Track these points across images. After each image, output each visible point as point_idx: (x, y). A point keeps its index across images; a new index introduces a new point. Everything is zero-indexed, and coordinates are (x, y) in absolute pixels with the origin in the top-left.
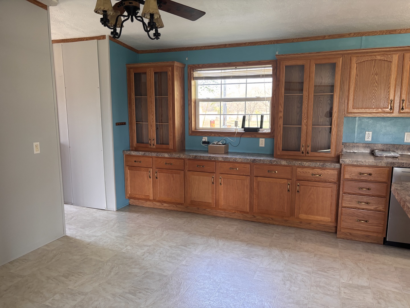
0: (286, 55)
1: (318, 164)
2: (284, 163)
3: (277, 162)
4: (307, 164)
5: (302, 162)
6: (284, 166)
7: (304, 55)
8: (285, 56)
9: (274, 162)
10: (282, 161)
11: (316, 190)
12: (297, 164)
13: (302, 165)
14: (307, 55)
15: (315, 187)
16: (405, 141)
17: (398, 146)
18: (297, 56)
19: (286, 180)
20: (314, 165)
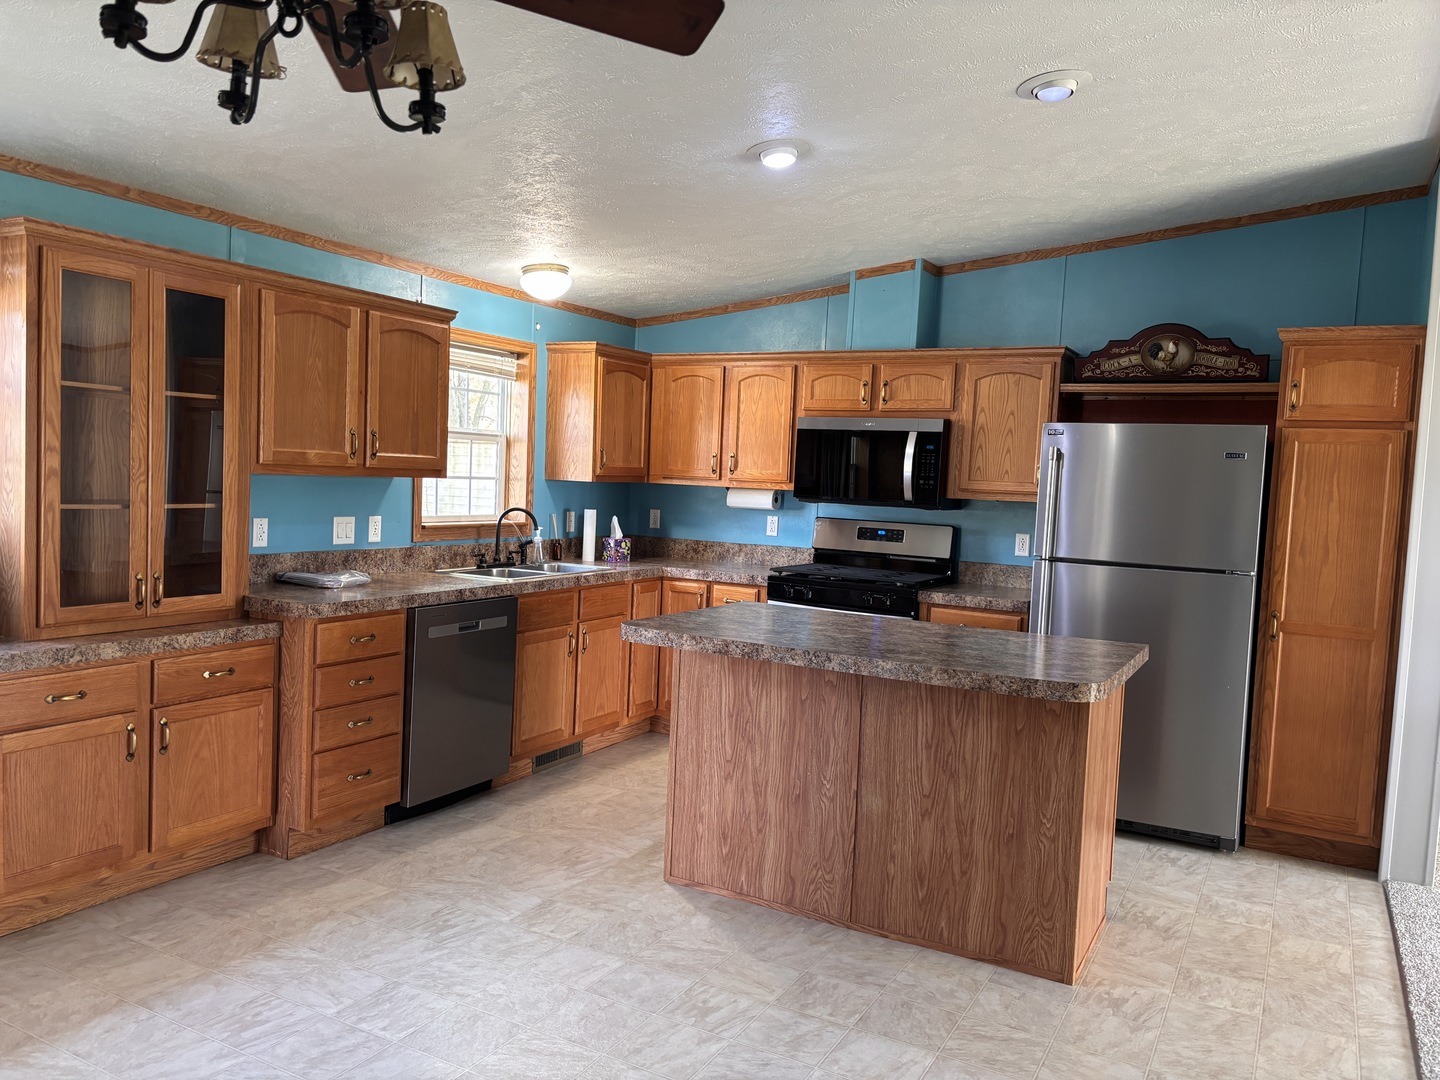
0: (66, 229)
1: (222, 635)
2: (110, 651)
3: (82, 654)
4: (188, 640)
5: (174, 637)
6: (114, 662)
7: (128, 246)
8: (61, 232)
9: (71, 657)
10: (102, 645)
11: (216, 726)
12: (158, 647)
13: (174, 648)
14: (139, 248)
15: (213, 718)
16: (336, 541)
17: (324, 556)
18: (104, 241)
19: (120, 716)
20: (209, 640)
